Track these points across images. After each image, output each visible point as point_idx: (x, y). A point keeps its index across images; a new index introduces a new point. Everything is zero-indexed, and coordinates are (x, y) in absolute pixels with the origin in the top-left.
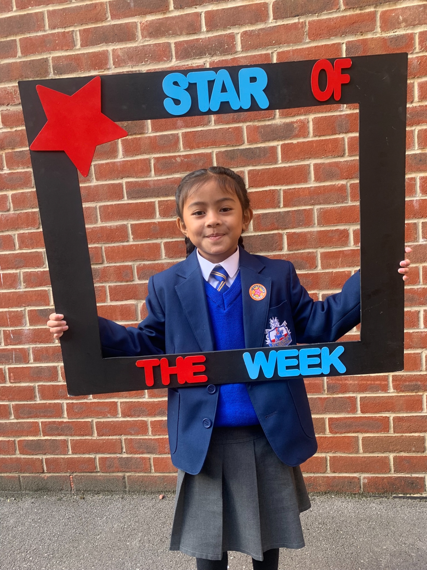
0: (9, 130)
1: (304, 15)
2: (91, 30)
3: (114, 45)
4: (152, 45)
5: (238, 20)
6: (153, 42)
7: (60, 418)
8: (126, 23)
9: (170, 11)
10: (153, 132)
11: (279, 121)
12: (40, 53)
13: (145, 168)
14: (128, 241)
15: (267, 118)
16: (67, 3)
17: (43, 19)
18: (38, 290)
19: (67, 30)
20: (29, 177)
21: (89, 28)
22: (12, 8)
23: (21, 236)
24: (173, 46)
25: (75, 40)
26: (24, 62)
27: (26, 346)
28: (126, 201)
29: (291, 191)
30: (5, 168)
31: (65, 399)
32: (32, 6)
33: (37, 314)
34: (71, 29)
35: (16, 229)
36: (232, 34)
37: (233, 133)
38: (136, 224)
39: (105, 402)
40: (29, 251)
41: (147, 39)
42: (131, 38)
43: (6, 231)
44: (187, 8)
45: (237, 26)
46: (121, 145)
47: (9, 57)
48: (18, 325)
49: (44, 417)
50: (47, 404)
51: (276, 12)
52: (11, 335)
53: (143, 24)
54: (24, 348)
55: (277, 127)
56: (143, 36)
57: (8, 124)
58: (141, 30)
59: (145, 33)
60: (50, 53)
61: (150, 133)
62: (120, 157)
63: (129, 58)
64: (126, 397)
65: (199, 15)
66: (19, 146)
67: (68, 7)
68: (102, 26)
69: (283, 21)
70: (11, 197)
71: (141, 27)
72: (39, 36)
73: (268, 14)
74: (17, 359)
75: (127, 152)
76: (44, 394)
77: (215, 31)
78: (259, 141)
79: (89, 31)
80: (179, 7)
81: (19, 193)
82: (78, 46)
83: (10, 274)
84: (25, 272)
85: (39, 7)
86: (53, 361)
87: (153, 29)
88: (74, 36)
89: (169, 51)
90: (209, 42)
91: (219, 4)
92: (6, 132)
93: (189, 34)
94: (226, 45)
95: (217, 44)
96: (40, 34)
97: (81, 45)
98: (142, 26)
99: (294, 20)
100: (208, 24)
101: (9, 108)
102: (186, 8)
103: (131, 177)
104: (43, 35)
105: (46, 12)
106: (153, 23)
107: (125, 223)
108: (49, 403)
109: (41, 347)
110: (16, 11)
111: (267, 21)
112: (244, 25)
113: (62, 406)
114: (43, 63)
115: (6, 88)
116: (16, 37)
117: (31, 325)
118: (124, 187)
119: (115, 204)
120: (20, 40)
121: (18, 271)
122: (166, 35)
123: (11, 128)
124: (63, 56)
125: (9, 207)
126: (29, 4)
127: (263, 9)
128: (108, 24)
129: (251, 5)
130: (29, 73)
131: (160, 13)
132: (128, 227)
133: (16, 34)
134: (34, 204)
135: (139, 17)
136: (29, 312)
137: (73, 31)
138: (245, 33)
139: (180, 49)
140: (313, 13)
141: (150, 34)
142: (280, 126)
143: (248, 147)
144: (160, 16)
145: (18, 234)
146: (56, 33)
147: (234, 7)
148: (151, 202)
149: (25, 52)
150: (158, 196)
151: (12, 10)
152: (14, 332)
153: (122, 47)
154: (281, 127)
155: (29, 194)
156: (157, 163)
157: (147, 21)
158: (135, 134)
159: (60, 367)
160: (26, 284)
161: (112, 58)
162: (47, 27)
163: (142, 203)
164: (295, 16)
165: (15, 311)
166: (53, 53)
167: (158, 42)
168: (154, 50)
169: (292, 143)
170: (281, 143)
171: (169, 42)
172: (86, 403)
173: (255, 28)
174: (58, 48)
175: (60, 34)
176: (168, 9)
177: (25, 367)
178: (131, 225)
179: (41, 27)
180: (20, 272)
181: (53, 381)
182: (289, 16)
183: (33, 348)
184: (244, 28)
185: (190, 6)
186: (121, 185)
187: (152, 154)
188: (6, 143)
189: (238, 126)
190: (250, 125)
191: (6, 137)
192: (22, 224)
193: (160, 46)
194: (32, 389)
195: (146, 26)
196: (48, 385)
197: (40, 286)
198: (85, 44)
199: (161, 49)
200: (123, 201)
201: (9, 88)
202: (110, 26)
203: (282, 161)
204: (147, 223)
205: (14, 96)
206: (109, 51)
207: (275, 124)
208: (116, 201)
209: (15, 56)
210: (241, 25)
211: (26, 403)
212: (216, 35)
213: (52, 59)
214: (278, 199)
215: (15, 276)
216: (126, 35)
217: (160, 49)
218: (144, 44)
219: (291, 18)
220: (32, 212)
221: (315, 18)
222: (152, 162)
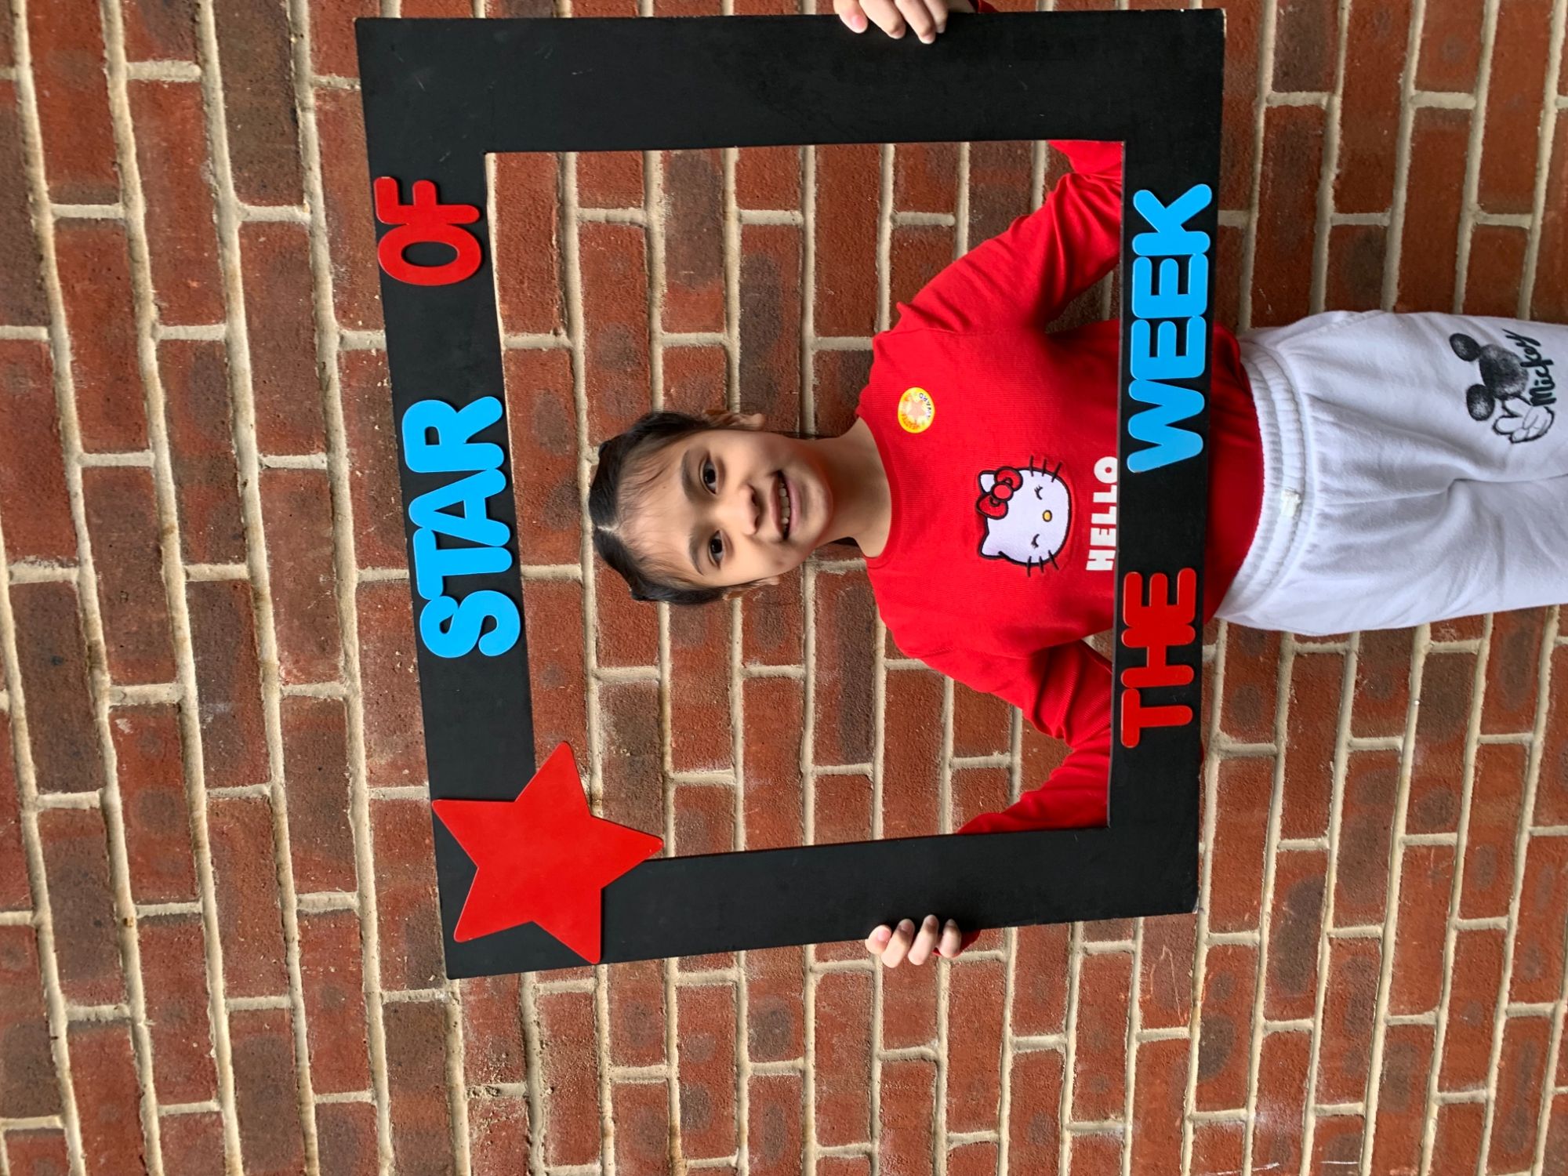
0: (610, 1142)
1: (293, 90)
2: (301, 855)
3: (355, 781)
4: (365, 647)
5: (298, 334)
6: (352, 643)
7: (1554, 1025)
8: (282, 734)
9: (252, 578)
10: (660, 659)
11: (656, 207)
12: (366, 1026)
13: (775, 695)
14: (1010, 770)
15: (641, 253)
16: (204, 928)
17: (255, 1014)
18: (1136, 1075)
19: (295, 933)
20: (770, 1084)
21: (293, 861)
22: (210, 1113)
23: (958, 1121)
24: (372, 574)
25: (330, 909)
26: (390, 1081)
27: (1311, 1122)
28: (876, 769)
29: (901, 182)
30: (733, 1160)
31: (1495, 1006)
32: (210, 1046)
33: (1212, 1080)
34: (293, 921)
35: (934, 1134)
36: (343, 360)
37: (686, 381)
38: (957, 740)
39: (1525, 876)
40: (1007, 1096)
41: (342, 664)
42: (336, 719)
43: (934, 1169)
44: (245, 518)
45: (316, 341)
46: (692, 771)
47: (373, 1131)
48: (1241, 1144)
49: (1541, 1076)
50: (1503, 1063)
51: (275, 193)
52: (1269, 1167)
53: (289, 673)
54: (1316, 1129)
55: (676, 217)
56: (331, 675)
57: (590, 1144)
58: (308, 682)
59: (321, 668)
60: (368, 995)
61: (661, 671)
62: (732, 777)
63: (401, 730)
64: (1520, 804)
65: (269, 477)
66: (665, 1114)
67: (220, 926)
68: (290, 814)
69: (310, 169)
70: (829, 1146)
71: (299, 681)
72: (309, 1026)
73: (282, 223)
74: (1346, 1151)
75: (715, 752)
76: (1471, 1073)
77: (330, 421)
78: (721, 289)
79: (302, 859)
80: (238, 543)
81: (817, 1120)
82: (351, 899)
83: (1074, 1162)
84: (1074, 1114)
85: (213, 1025)
86: (1370, 1039)
87: (308, 640)
88: (316, 911)
89: (388, 588)
90: (365, 444)
91: (237, 399)
92: (616, 1152)
93: (333, 513)
94: (379, 384)
95: (375, 415)
96: (302, 1024)
97: (348, 891)
98: (296, 677)
99: (306, 127)
100: (302, 444)
101: (538, 1139)
102: (242, 520)
103: (800, 744)
104: (308, 1013)
105: (232, 1001)
106: (288, 639)
107: (948, 775)
108: (1502, 1058)
109: (1319, 1075)
110: (221, 1101)
111: (308, 228)
112: (316, 314)
113: (1518, 1018)
114: (399, 1020)
115: (473, 1146)
116: (308, 1104)
117: (1243, 1103)
118: (830, 769)
119: (885, 804)
120: (316, 1091)
121: (1067, 1137)
122: (332, 595)
123: (604, 1134)
124: (382, 954)
125: (858, 1153)
126: (202, 1056)
127: (262, 239)
128: (282, 792)
129: (245, 283)
130: (431, 1067)
131: (255, 612)
132: (962, 763)
133: (299, 1102)
134: (859, 1074)
135: (266, 688)
136: (1201, 1105)
137: (299, 913)
138: (342, 311)
139: (381, 551)
140: (286, 53)
141: (324, 649)
142: (674, 205)
143: (736, 331)
144: (268, 610)
145: (949, 1129)
146: (305, 971)
147: (251, 347)
148: (887, 682)
149: (362, 1077)
150: (872, 657)
151: (218, 1114)
152: (1260, 1159)
153: (363, 753)
154: (679, 204)
155: (824, 1088)
156: (763, 653)
157: (279, 659)
158: (660, 722)
159: (1390, 1017)
160: (1113, 1110)
161: (399, 788)
162: (283, 1001)
163: (887, 713)
164: (295, 121)
165: (1193, 1153)
166: (370, 984)
167: (356, 624)
168: (382, 639)
169: (737, 165)
170: (733, 206)
171: (355, 586)
172: (1517, 938)
173: (327, 272)
174: (353, 969)
175: (308, 957)
176: (244, 582)
177: (1377, 1130)
178: (957, 754)
179: (282, 1022)
180: (1072, 1130)
181: (1432, 1041)
182: (293, 147)
183: (1318, 1101)
184: (324, 313)
185: (239, 505)
186: (823, 783)
187: (731, 668)
188: (653, 1155)
189: (664, 360)
190: (662, 315)
191: (631, 1152)
192: (918, 1115)
193: (367, 619)
194: (1450, 1111)
195: (297, 662)
196: (1444, 1058)
197: (1123, 1066)
198: (345, 876)
199: (378, 615)
200: (874, 777)
201: (475, 1136)
202: (289, 789)
203: (795, 208)
204: (955, 700)
205: (504, 1119)
206: (373, 796)
207: (667, 226)
208: (873, 800)
209: (370, 1111)
210: (315, 324)
211: (1488, 1132)
212: (341, 419)
213: (390, 989)
214: (926, 232)
215: (1082, 1144)
216: (324, 735)
217: (377, 620)
218: (358, 674)
219: (300, 137)
220: (884, 1082)
221: (306, 46)
222: (758, 669)
